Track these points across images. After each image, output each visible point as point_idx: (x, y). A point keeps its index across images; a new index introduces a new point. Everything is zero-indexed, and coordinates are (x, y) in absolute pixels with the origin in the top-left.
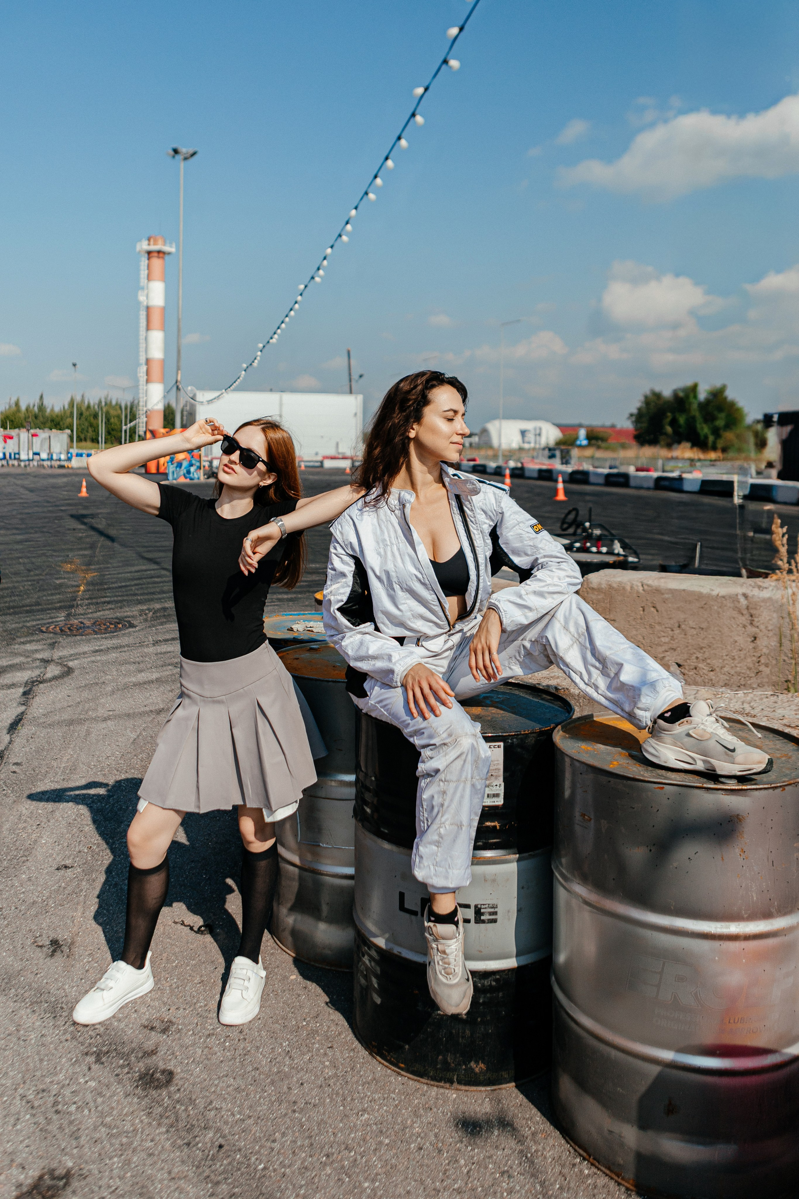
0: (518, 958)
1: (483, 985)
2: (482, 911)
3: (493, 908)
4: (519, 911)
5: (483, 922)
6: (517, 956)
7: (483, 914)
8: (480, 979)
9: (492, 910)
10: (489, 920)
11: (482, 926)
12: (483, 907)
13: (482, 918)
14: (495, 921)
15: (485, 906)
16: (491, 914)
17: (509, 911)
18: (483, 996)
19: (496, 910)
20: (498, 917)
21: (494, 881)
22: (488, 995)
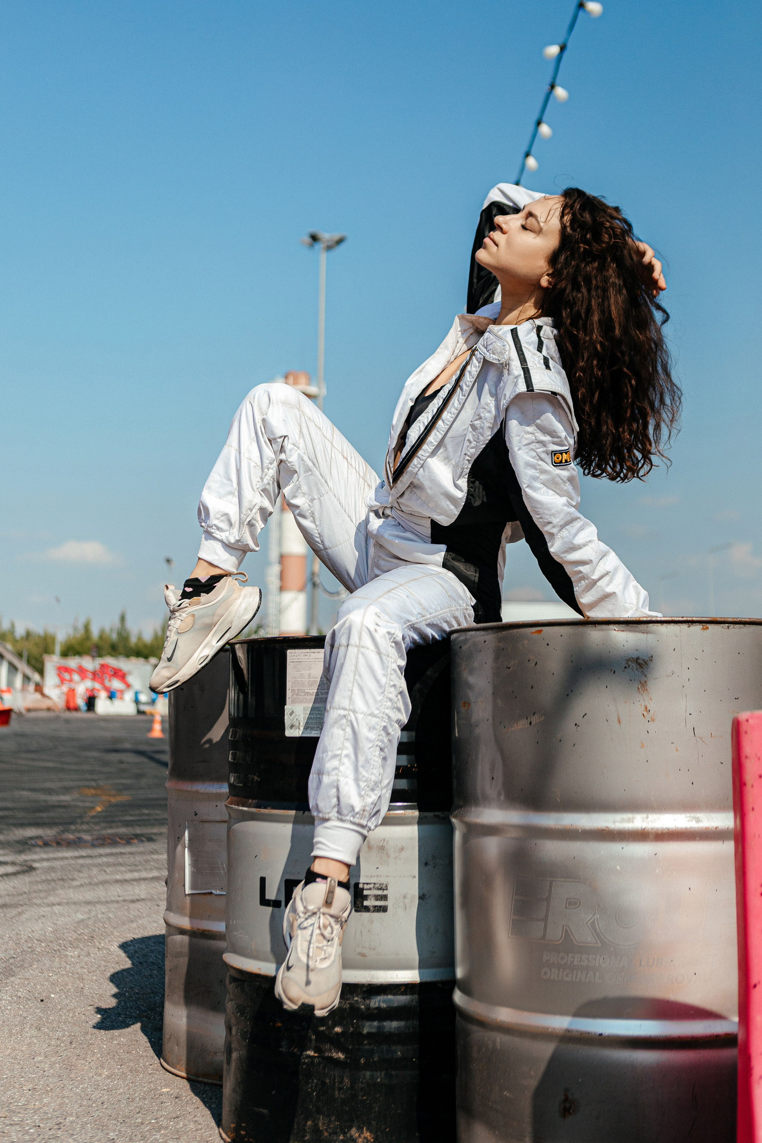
0: (421, 970)
1: (368, 1008)
2: (365, 893)
3: (381, 889)
4: (422, 897)
5: (367, 909)
6: (421, 967)
7: (366, 897)
8: (364, 998)
9: (380, 892)
10: (375, 907)
11: (365, 915)
12: (366, 887)
13: (366, 903)
14: (384, 909)
15: (369, 886)
16: (378, 898)
17: (405, 897)
18: (368, 1024)
19: (385, 892)
20: (389, 903)
21: (382, 848)
22: (376, 1023)
